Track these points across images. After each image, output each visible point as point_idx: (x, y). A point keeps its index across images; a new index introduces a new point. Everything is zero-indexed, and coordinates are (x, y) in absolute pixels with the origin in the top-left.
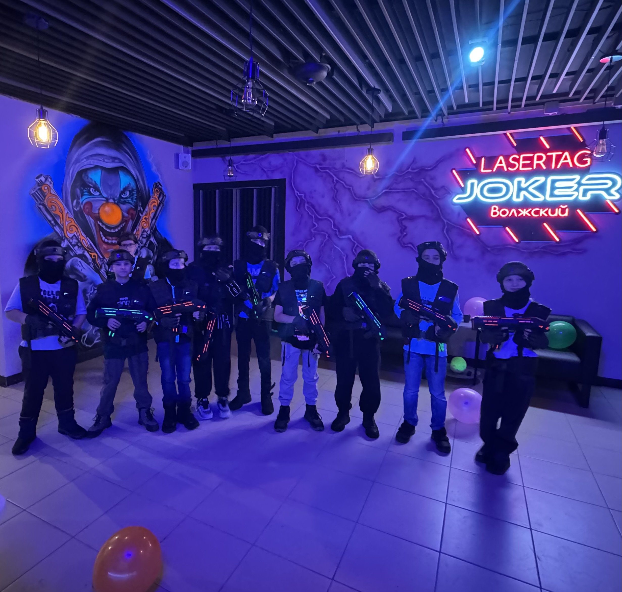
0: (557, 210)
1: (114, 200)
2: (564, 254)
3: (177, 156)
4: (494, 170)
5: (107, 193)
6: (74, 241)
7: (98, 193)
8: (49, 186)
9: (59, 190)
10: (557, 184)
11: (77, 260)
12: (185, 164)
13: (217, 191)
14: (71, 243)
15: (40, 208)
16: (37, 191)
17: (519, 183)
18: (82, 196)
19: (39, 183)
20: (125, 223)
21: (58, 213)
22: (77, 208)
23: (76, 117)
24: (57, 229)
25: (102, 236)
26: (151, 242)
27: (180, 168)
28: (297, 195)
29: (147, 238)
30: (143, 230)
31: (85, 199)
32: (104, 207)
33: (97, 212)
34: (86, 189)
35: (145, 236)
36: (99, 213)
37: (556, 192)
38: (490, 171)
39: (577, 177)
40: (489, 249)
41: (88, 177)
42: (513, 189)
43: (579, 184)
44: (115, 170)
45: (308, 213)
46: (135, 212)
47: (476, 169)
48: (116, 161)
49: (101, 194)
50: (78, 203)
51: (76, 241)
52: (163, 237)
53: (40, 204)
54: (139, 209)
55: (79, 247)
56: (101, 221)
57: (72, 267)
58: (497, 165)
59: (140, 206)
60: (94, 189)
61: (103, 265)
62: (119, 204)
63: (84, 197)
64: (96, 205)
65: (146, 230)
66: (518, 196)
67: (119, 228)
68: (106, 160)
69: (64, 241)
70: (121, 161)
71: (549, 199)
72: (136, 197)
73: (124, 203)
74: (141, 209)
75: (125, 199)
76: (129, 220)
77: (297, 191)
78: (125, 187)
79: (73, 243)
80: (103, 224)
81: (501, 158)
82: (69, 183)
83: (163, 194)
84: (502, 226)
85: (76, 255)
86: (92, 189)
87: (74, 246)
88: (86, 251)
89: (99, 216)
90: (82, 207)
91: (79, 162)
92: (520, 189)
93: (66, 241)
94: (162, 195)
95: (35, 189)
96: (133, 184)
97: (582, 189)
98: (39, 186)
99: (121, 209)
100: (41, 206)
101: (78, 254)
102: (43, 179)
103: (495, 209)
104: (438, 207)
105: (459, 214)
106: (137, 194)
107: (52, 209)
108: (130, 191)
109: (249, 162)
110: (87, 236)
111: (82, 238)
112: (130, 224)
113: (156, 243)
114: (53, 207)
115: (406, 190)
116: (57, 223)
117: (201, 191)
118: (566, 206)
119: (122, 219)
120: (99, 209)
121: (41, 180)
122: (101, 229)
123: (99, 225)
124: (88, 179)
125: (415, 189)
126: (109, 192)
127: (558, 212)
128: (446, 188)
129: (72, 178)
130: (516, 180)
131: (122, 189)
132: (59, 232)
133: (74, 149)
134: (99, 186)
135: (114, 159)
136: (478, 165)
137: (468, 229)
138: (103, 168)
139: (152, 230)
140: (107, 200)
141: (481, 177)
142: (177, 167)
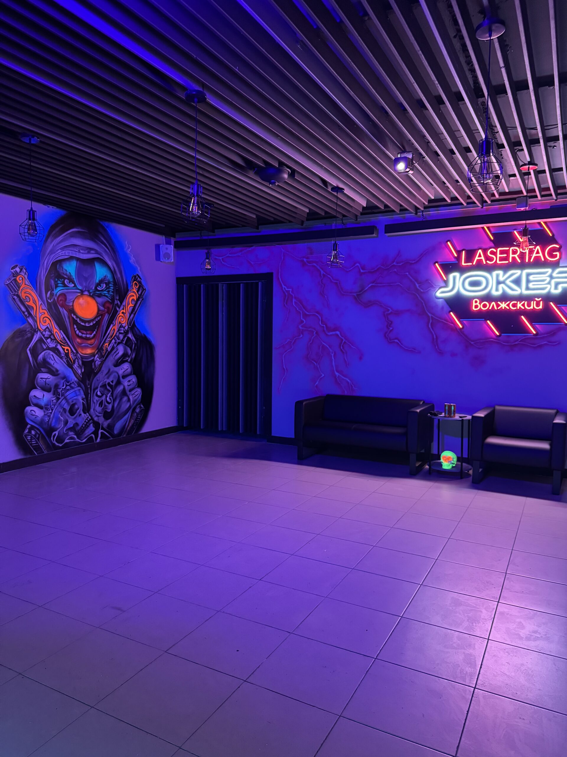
0: (532, 302)
1: (90, 293)
2: (540, 346)
3: (158, 247)
4: (474, 263)
5: (81, 285)
6: (47, 334)
7: (73, 285)
8: (24, 277)
9: (33, 280)
10: (531, 278)
11: (49, 354)
12: (168, 256)
13: (202, 285)
14: (44, 335)
15: (14, 299)
16: (11, 282)
17: (498, 276)
18: (56, 288)
19: (14, 274)
20: (100, 317)
21: (31, 303)
22: (50, 300)
23: (53, 208)
24: (30, 320)
25: (76, 329)
26: (128, 338)
27: (161, 260)
28: (285, 291)
29: (124, 334)
30: (120, 324)
31: (58, 291)
32: (79, 299)
33: (71, 304)
34: (60, 280)
35: (122, 332)
36: (73, 306)
37: (531, 285)
38: (471, 264)
39: (549, 270)
40: (472, 343)
41: (63, 268)
42: (493, 282)
43: (551, 277)
44: (90, 262)
45: (296, 309)
46: (112, 305)
47: (457, 262)
48: (92, 252)
49: (75, 286)
50: (52, 294)
51: (49, 333)
52: (142, 333)
53: (14, 295)
54: (116, 302)
55: (52, 340)
56: (75, 314)
57: (44, 360)
58: (477, 258)
59: (117, 299)
60: (68, 281)
61: (76, 360)
62: (95, 297)
63: (59, 289)
64: (70, 297)
65: (124, 325)
66: (497, 290)
67: (94, 322)
68: (81, 251)
69: (37, 333)
70: (97, 252)
71: (525, 292)
72: (113, 289)
73: (100, 296)
74: (118, 303)
75: (101, 292)
76: (105, 314)
77: (285, 285)
78: (101, 279)
79: (46, 336)
80: (77, 317)
81: (480, 251)
82: (43, 274)
83: (143, 288)
84: (484, 319)
85: (49, 348)
86: (66, 280)
87: (47, 338)
88: (59, 345)
89: (73, 309)
90: (56, 299)
91: (55, 253)
92: (499, 283)
93: (39, 333)
94: (141, 288)
95: (10, 279)
96: (109, 276)
97: (553, 282)
98: (14, 276)
99: (96, 301)
100: (15, 297)
101: (50, 347)
102: (18, 269)
103: (476, 302)
104: (423, 301)
105: (443, 308)
106: (114, 286)
107: (26, 300)
108: (106, 283)
109: (235, 255)
110: (60, 329)
111: (55, 330)
112: (106, 317)
113: (134, 339)
114: (27, 297)
115: (391, 284)
116: (30, 314)
117: (185, 285)
118: (540, 299)
119: (98, 313)
120: (74, 301)
121: (16, 270)
122: (75, 322)
123: (73, 318)
124: (62, 270)
125: (401, 283)
126: (84, 284)
127: (533, 305)
128: (430, 281)
129: (46, 269)
130: (495, 273)
131: (97, 281)
132: (32, 324)
133: (49, 240)
134: (74, 277)
135: (89, 250)
136: (459, 258)
137: (452, 323)
138: (78, 259)
139: (130, 326)
140: (82, 292)
141: (463, 270)
142: (158, 258)
